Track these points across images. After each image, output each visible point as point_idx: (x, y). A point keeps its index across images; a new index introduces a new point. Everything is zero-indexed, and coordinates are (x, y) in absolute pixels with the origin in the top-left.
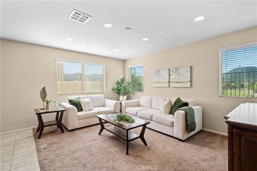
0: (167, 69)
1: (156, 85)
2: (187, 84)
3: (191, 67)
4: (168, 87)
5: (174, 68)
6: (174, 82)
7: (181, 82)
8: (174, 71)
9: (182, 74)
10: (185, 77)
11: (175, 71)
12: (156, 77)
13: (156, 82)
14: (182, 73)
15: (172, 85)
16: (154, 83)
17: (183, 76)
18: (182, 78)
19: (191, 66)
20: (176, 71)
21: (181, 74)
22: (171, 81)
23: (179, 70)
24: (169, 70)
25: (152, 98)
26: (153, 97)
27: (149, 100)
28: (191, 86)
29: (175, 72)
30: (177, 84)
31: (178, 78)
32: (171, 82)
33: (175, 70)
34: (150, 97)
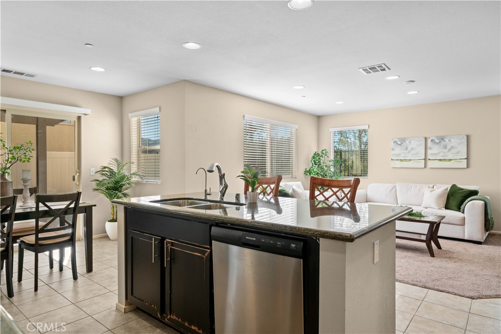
0: (422, 138)
1: (398, 164)
2: (461, 163)
3: (468, 137)
4: (424, 167)
5: (436, 137)
6: (436, 160)
7: (450, 160)
8: (435, 142)
9: (451, 147)
10: (458, 152)
11: (437, 141)
12: (398, 150)
13: (397, 160)
14: (452, 145)
15: (430, 164)
16: (393, 161)
17: (453, 151)
18: (452, 154)
19: (468, 133)
20: (440, 142)
21: (449, 147)
22: (429, 157)
23: (447, 140)
24: (426, 139)
25: (395, 187)
26: (397, 184)
27: (389, 189)
28: (468, 166)
29: (437, 143)
30: (441, 162)
31: (445, 152)
32: (429, 159)
33: (437, 139)
34: (390, 186)
